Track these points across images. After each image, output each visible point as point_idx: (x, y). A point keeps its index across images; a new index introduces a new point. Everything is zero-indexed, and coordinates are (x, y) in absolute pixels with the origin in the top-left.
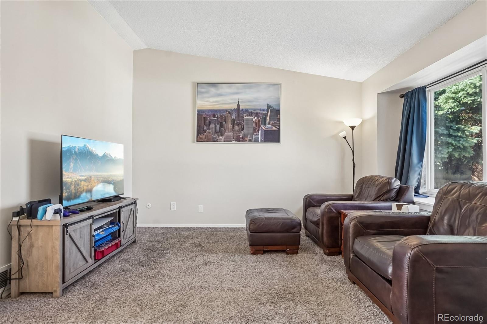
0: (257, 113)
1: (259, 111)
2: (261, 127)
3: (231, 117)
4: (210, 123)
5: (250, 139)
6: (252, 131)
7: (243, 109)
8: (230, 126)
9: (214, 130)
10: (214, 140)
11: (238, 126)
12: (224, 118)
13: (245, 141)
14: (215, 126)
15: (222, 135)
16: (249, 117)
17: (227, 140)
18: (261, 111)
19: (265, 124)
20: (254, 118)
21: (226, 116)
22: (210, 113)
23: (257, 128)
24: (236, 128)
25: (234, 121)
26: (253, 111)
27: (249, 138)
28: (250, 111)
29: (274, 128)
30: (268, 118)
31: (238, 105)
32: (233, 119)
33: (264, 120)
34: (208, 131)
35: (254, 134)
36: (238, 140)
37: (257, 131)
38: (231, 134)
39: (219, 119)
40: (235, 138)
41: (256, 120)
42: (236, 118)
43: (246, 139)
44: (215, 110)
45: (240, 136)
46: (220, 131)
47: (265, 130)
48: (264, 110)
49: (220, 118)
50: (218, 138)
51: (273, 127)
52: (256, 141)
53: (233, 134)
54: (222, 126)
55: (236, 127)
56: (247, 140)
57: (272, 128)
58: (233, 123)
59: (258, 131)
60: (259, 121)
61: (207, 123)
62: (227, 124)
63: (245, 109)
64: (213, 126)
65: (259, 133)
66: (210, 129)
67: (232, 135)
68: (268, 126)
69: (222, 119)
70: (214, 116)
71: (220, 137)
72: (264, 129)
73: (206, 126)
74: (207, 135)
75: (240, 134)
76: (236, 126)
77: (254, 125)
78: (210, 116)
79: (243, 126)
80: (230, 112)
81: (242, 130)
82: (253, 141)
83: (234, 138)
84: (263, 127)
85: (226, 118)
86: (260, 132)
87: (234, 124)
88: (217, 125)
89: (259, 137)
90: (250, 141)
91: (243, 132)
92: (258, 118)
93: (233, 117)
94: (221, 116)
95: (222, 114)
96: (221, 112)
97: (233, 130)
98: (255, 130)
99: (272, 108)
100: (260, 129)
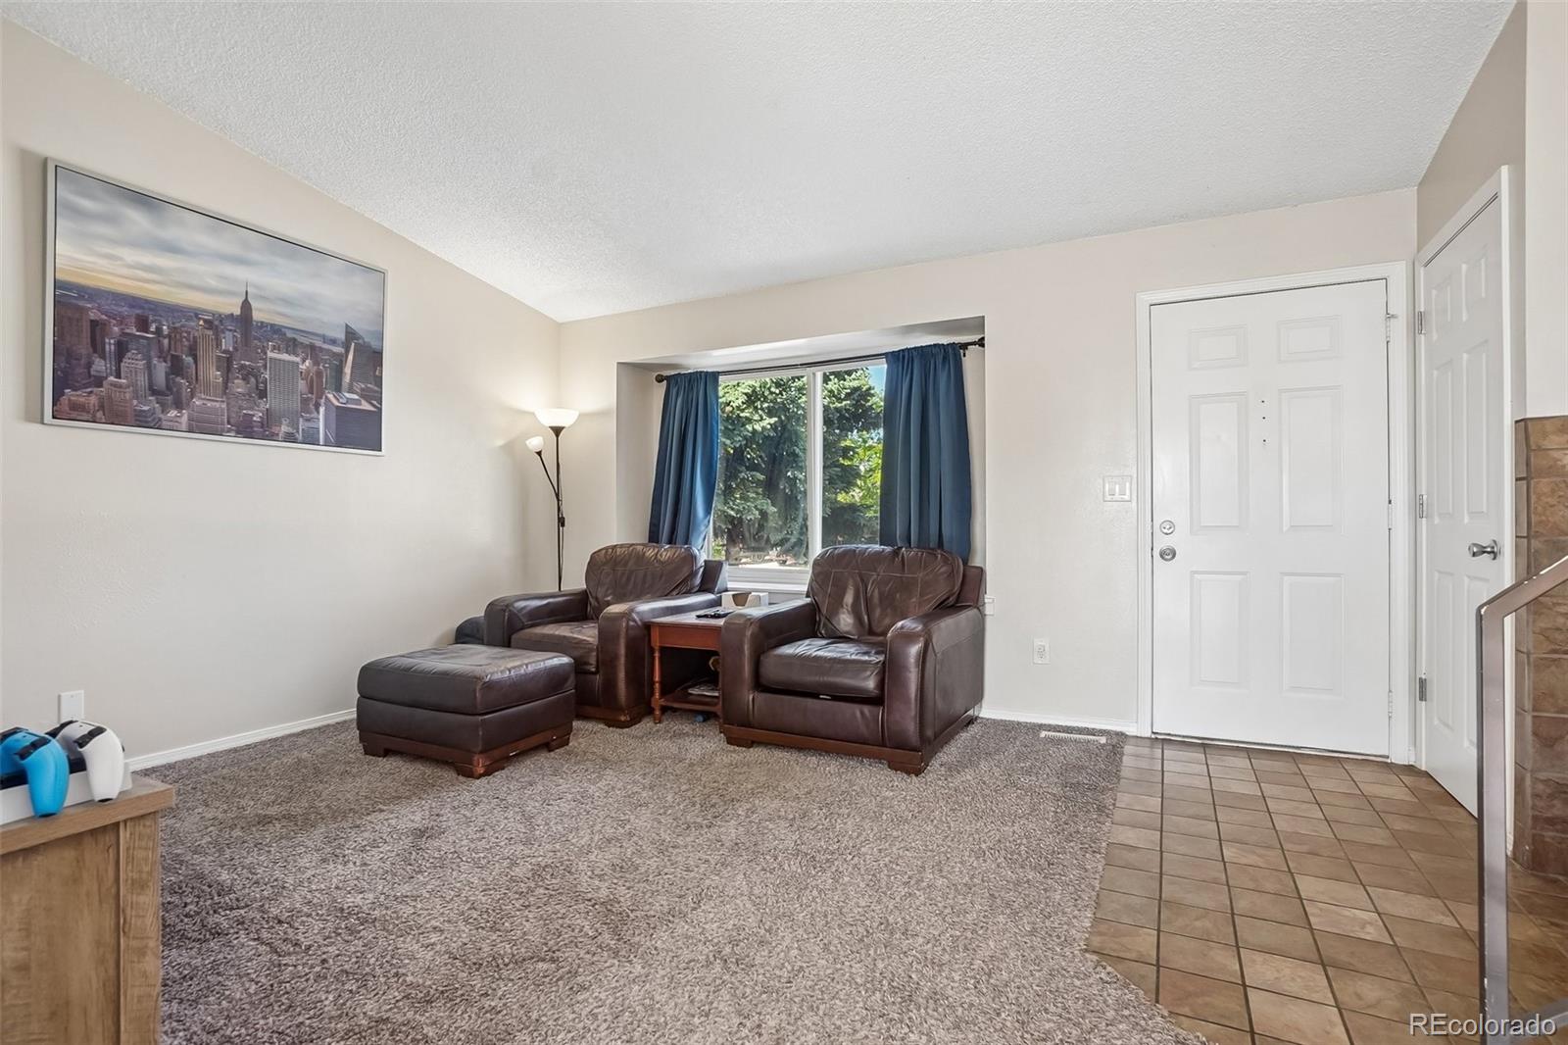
0: (312, 347)
1: (318, 343)
2: (326, 397)
3: (218, 345)
4: (121, 350)
5: (290, 430)
6: (297, 405)
7: (262, 323)
8: (215, 375)
9: (142, 380)
10: (142, 421)
11: (244, 379)
12: (188, 340)
13: (272, 437)
14: (149, 367)
15: (179, 405)
16: (285, 357)
17: (202, 426)
18: (324, 342)
19: (338, 389)
20: (304, 361)
21: (196, 334)
22: (125, 310)
23: (314, 397)
24: (239, 386)
25: (229, 361)
26: (301, 339)
27: (284, 428)
28: (290, 334)
29: (366, 406)
30: (348, 370)
31: (246, 306)
32: (225, 352)
33: (334, 374)
34: (112, 378)
35: (302, 416)
36: (246, 429)
37: (312, 407)
38: (218, 405)
39: (166, 341)
40: (232, 421)
41: (308, 371)
42: (235, 349)
43: (275, 430)
44: (147, 301)
45: (255, 419)
46: (168, 387)
47: (337, 407)
48: (334, 342)
49: (169, 336)
50: (161, 416)
51: (363, 402)
52: (311, 439)
53: (224, 406)
54: (176, 368)
55: (236, 381)
56: (278, 435)
57: (360, 404)
58: (227, 364)
59: (317, 406)
60: (319, 374)
61: (110, 345)
62: (200, 367)
63: (272, 325)
64: (134, 362)
65: (318, 413)
66: (123, 375)
67: (222, 409)
68: (347, 395)
69: (178, 343)
70: (143, 325)
71: (173, 413)
72: (337, 404)
73: (103, 357)
74: (110, 397)
75: (252, 409)
76: (238, 378)
77: (302, 385)
78: (122, 321)
79: (265, 382)
80: (215, 323)
81: (261, 398)
82: (300, 437)
83: (229, 423)
84: (330, 396)
85: (195, 342)
86: (322, 410)
87: (229, 369)
88: (155, 361)
89: (318, 429)
90: (290, 438)
91: (264, 405)
92: (316, 363)
93: (227, 343)
94: (174, 330)
95: (177, 325)
96: (176, 314)
97: (225, 393)
98: (305, 401)
99: (361, 341)
100: (323, 401)
